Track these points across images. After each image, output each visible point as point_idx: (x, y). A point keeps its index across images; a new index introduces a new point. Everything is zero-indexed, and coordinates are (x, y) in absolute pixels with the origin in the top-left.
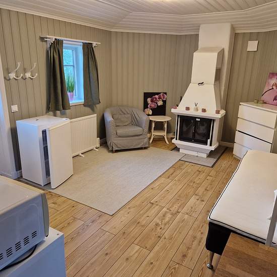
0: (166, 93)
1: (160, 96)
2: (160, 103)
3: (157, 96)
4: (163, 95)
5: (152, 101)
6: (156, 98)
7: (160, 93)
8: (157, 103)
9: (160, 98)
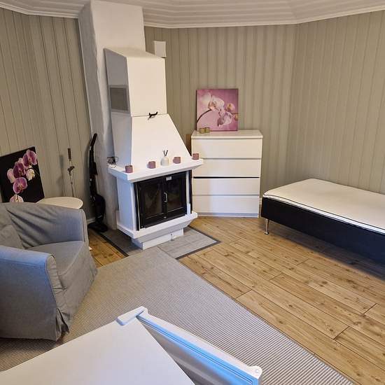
0: (33, 149)
1: (26, 158)
2: (31, 174)
3: (21, 161)
4: (31, 155)
5: (17, 175)
6: (21, 165)
7: (24, 152)
8: (25, 176)
9: (27, 163)
